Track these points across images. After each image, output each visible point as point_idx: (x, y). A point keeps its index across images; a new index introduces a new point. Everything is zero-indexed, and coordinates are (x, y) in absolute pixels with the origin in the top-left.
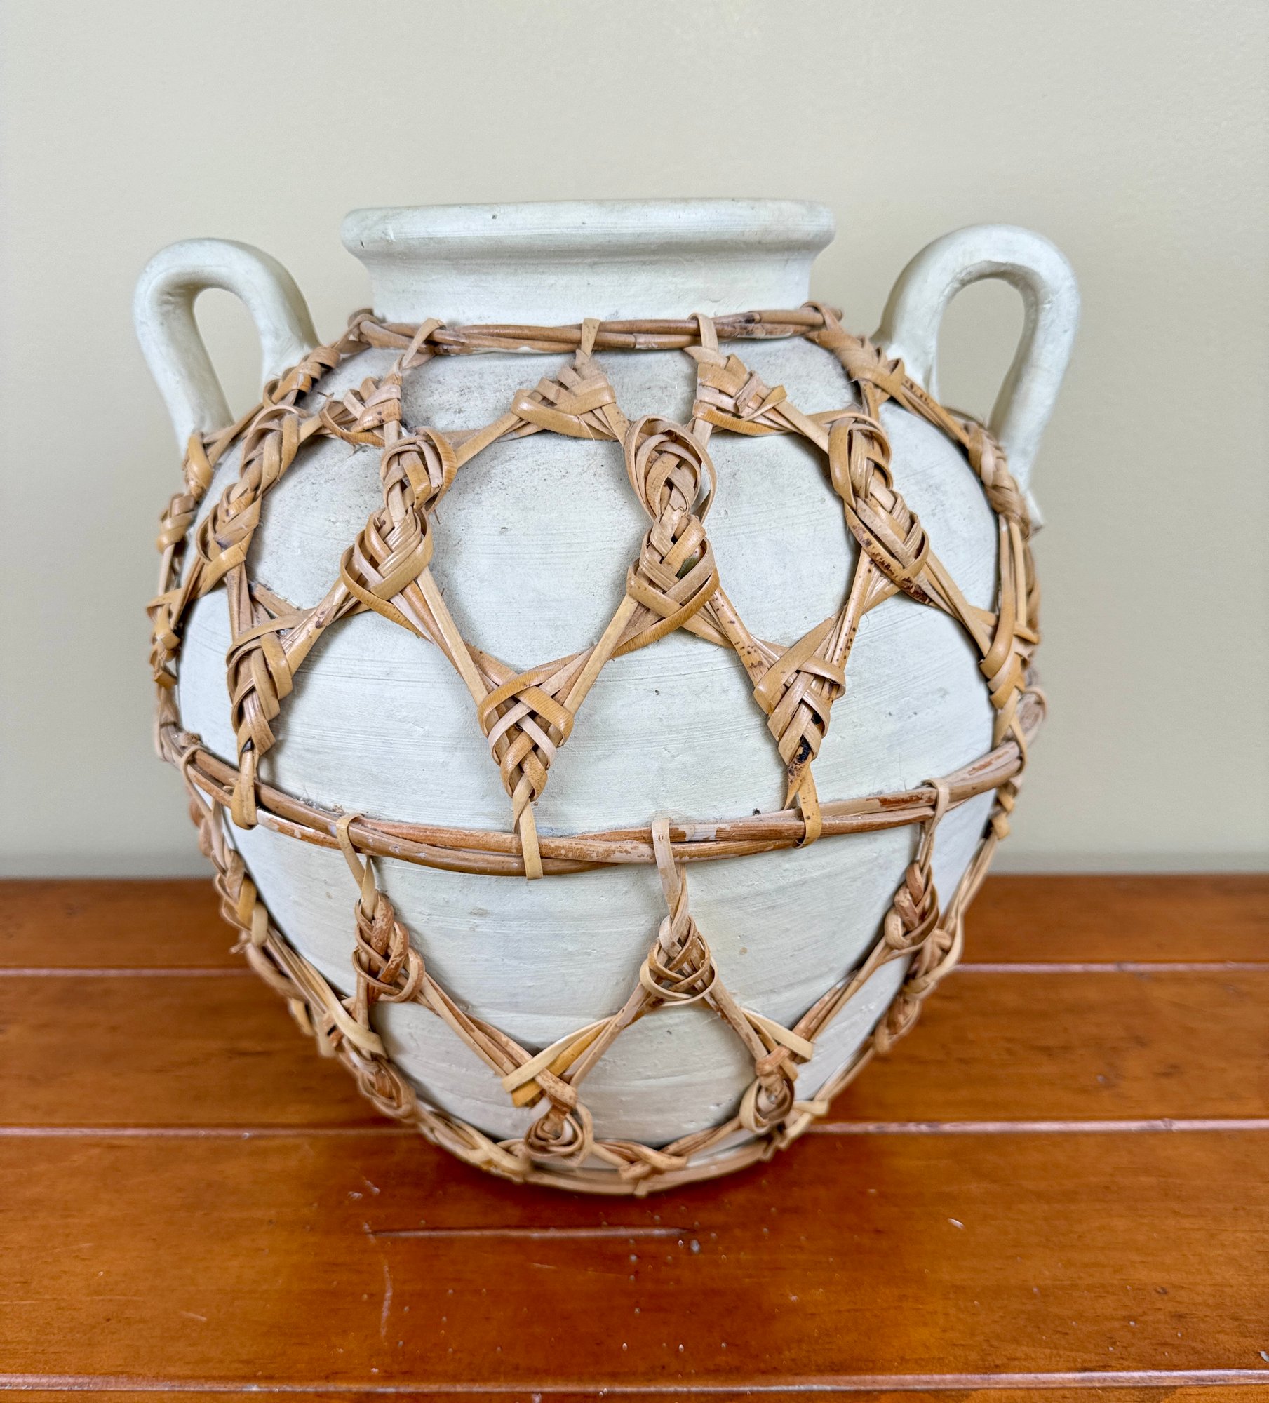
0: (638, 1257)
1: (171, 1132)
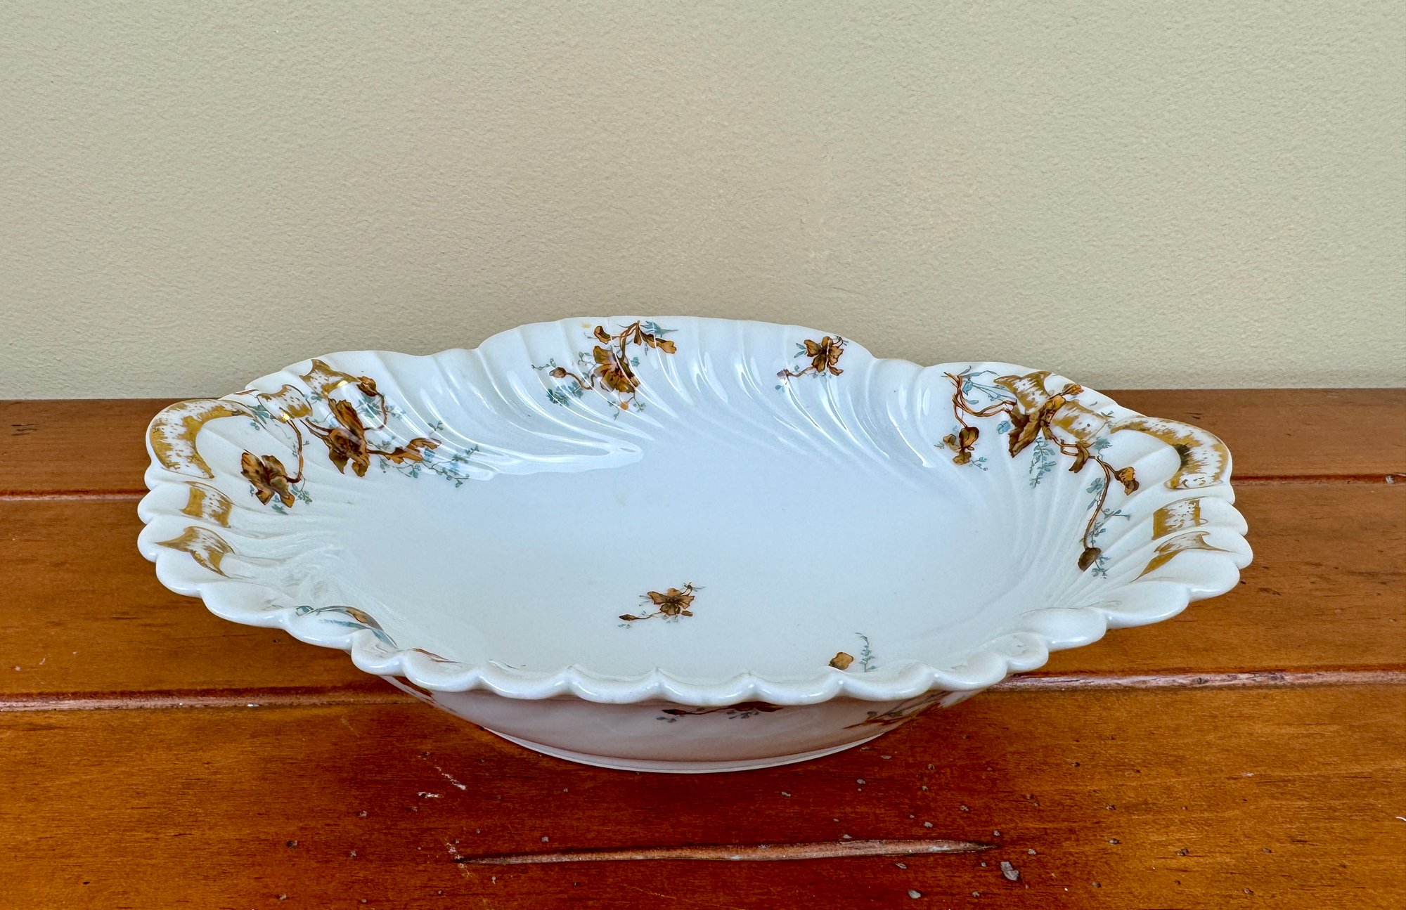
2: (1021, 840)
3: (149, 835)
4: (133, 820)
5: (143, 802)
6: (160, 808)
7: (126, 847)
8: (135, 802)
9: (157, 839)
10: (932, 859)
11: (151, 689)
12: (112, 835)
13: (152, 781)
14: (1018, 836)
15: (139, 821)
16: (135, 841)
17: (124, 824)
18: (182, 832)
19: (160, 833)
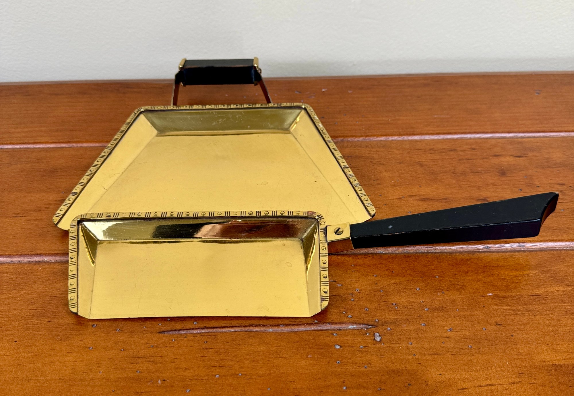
0: (341, 347)
1: (26, 259)
2: (386, 323)
3: (38, 322)
4: (31, 314)
5: (34, 307)
6: (41, 310)
7: (29, 327)
8: (30, 307)
9: (41, 323)
10: (348, 331)
11: (33, 253)
12: (23, 322)
13: (37, 297)
14: (385, 322)
15: (33, 315)
16: (33, 324)
17: (27, 317)
18: (50, 320)
19: (42, 321)
